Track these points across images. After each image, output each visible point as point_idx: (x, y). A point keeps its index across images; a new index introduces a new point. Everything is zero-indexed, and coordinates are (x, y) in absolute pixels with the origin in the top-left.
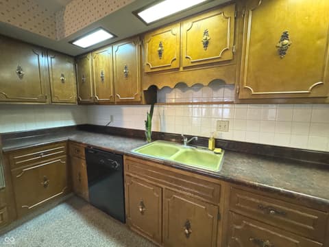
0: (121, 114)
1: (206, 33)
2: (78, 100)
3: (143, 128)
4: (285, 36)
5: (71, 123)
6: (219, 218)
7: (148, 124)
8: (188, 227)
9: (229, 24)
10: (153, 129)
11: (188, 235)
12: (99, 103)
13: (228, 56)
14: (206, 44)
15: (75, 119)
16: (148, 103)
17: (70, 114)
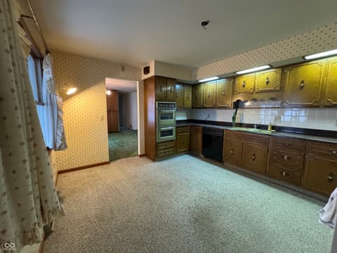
0: (215, 114)
1: (268, 78)
2: (192, 106)
3: (231, 121)
4: (303, 82)
5: (185, 118)
6: (268, 151)
7: (234, 118)
8: (254, 155)
9: (279, 75)
10: (236, 121)
11: (254, 160)
12: (206, 108)
13: (278, 88)
14: (268, 83)
15: (187, 116)
16: (234, 108)
17: (185, 114)
